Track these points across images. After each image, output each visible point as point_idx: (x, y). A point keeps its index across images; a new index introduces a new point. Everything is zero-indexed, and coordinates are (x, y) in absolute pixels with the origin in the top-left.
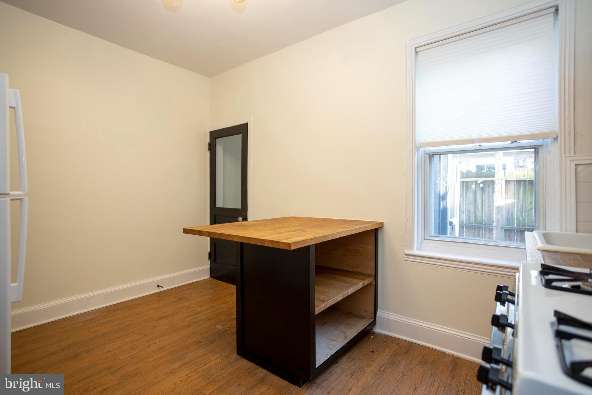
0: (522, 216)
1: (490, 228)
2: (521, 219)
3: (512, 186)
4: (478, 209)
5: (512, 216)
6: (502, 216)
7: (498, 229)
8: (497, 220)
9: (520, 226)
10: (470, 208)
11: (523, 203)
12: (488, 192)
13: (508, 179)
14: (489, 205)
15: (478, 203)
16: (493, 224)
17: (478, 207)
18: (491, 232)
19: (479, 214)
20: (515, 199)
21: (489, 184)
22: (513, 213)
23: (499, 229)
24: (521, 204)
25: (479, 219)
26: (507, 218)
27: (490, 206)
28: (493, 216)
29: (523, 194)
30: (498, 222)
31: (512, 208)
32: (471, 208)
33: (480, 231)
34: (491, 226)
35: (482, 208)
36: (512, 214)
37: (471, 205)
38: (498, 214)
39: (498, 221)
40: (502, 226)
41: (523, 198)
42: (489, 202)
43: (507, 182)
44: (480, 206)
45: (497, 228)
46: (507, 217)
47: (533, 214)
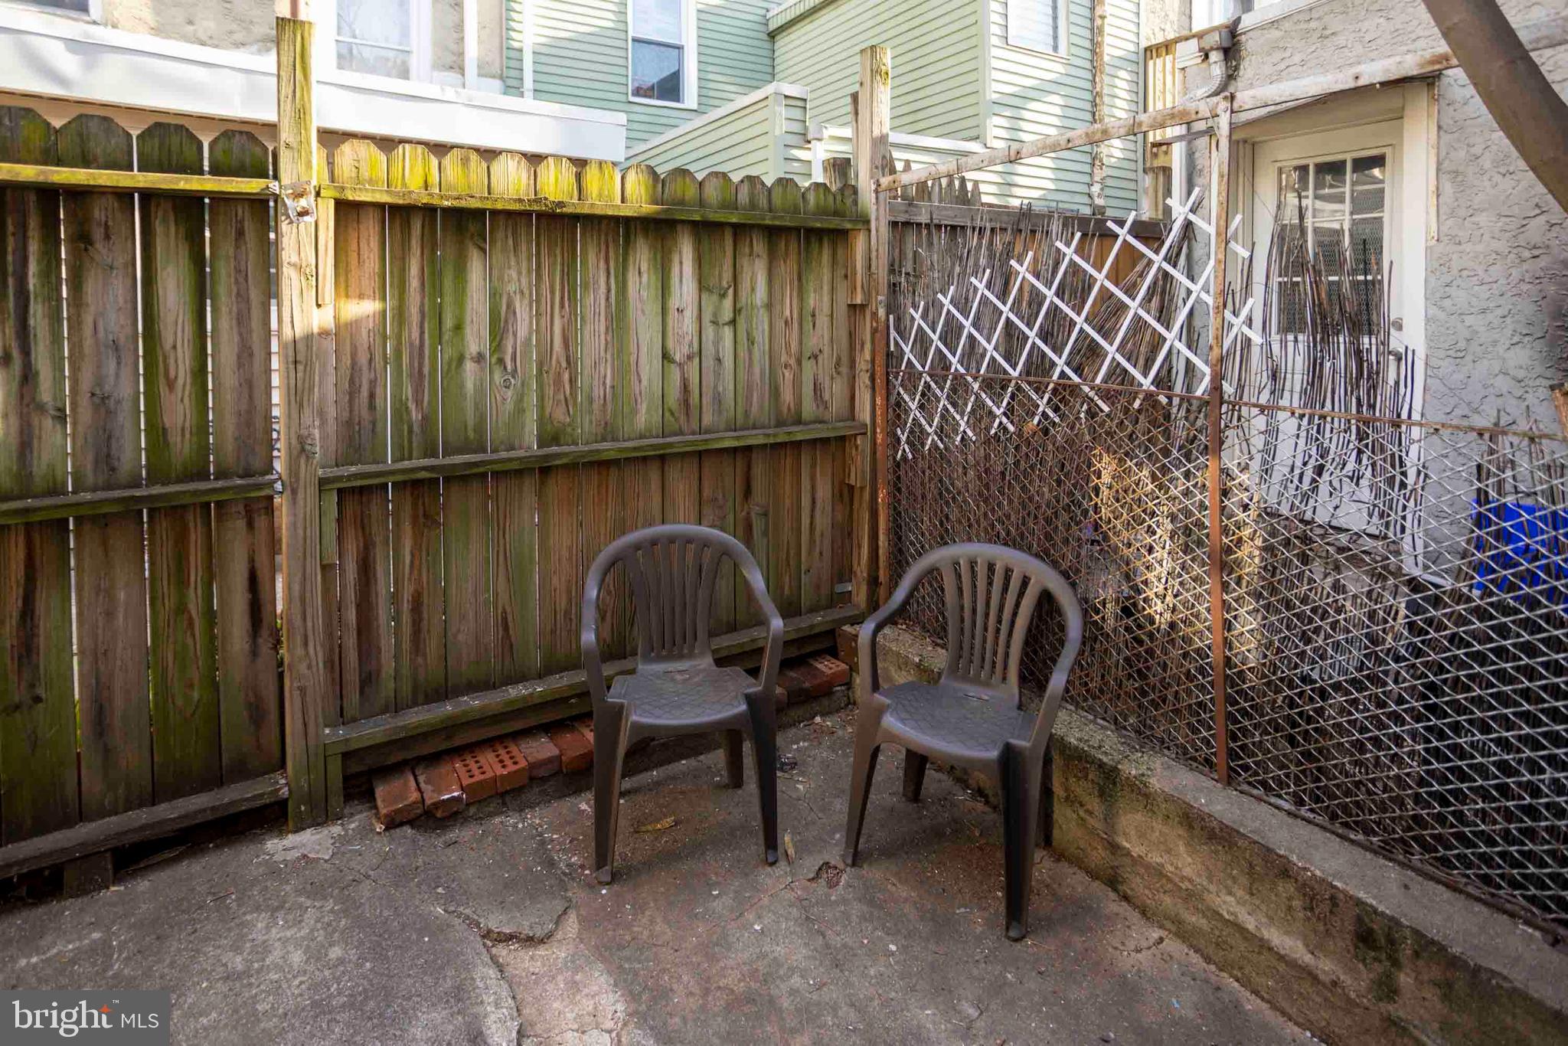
0: (418, 402)
1: (253, 494)
2: (415, 416)
3: (369, 236)
4: (171, 385)
5: (372, 407)
6: (322, 414)
7: (300, 496)
8: (294, 441)
9: (410, 458)
10: (111, 380)
11: (422, 333)
12: (238, 271)
13: (350, 196)
14: (245, 354)
15: (168, 345)
16: (270, 469)
17: (172, 374)
18: (261, 522)
19: (178, 412)
20: (384, 299)
21: (242, 222)
22: (379, 391)
23: (308, 495)
24: (416, 334)
25: (181, 447)
26: (349, 423)
27: (251, 355)
28: (268, 418)
29: (423, 284)
30: (303, 450)
31: (370, 361)
32: (117, 375)
33: (191, 525)
34: (259, 487)
35: (200, 372)
36: (372, 396)
37: (119, 358)
38: (301, 406)
39: (301, 449)
40: (320, 472)
41: (422, 305)
42: (241, 334)
43: (347, 210)
44: (182, 363)
45: (294, 492)
46: (346, 415)
47: (470, 385)
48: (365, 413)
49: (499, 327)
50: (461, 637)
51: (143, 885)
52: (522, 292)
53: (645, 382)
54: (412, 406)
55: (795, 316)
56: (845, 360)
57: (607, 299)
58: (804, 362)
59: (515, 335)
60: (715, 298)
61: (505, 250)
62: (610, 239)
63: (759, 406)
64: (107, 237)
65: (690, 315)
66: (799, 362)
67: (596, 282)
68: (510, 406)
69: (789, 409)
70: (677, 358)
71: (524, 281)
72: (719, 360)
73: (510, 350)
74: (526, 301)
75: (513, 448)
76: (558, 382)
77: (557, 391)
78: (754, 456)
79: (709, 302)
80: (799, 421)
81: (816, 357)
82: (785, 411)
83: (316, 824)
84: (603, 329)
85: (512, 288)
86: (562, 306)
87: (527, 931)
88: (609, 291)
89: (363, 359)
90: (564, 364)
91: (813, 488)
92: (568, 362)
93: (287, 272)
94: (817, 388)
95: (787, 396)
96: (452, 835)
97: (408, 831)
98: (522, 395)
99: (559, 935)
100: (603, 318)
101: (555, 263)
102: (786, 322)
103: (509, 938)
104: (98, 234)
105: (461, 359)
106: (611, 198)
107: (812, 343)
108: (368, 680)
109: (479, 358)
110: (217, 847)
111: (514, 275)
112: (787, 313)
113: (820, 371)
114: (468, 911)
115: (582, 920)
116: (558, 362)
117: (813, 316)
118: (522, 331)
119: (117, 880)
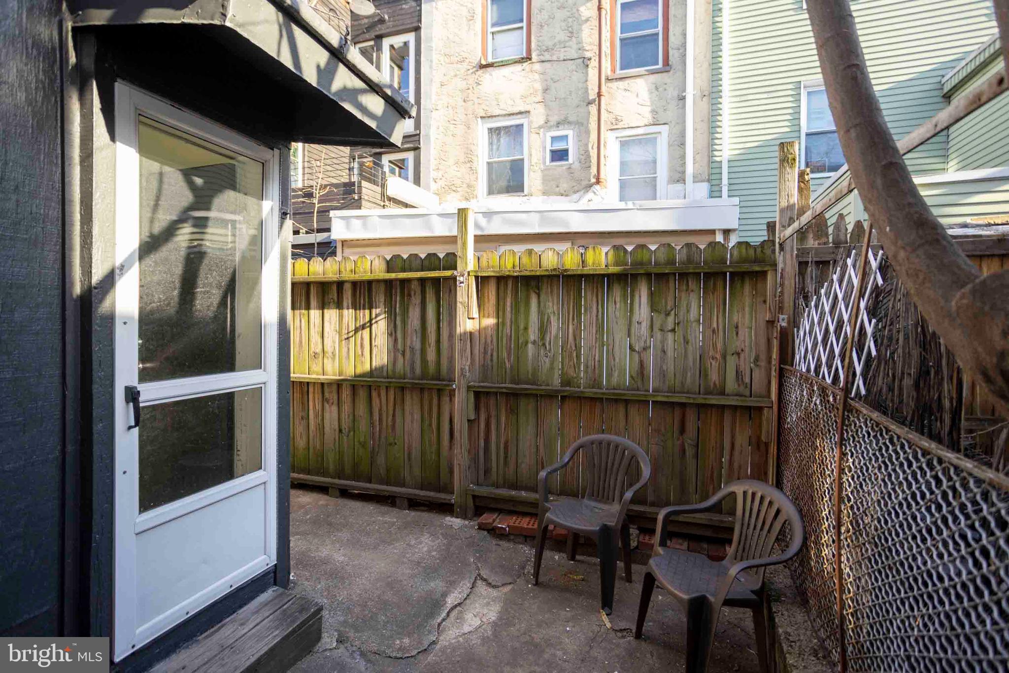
0: (509, 360)
1: (450, 388)
2: (508, 366)
3: (492, 289)
5: (492, 360)
7: (462, 391)
8: (459, 370)
9: (505, 383)
10: (415, 343)
11: (511, 331)
12: (449, 305)
13: (481, 274)
14: (450, 336)
15: (429, 331)
16: (453, 381)
19: (431, 355)
20: (498, 318)
21: (451, 286)
22: (494, 354)
23: (465, 391)
25: (433, 367)
27: (452, 337)
28: (454, 360)
29: (512, 310)
30: (463, 374)
31: (492, 341)
32: (416, 341)
34: (448, 385)
35: (438, 341)
36: (492, 355)
37: (417, 336)
38: (462, 357)
40: (469, 384)
41: (511, 319)
42: (449, 329)
43: (481, 281)
44: (433, 338)
45: (459, 389)
46: (482, 364)
47: (530, 354)
48: (489, 362)
49: (543, 329)
50: (523, 466)
51: (413, 513)
52: (554, 312)
53: (617, 360)
54: (506, 361)
55: (721, 327)
56: (763, 357)
57: (597, 316)
58: (728, 357)
59: (551, 333)
60: (662, 316)
61: (546, 293)
62: (599, 286)
63: (691, 380)
64: (415, 294)
65: (645, 325)
66: (724, 357)
67: (591, 308)
68: (548, 365)
69: (715, 384)
70: (637, 349)
71: (555, 308)
72: (664, 352)
73: (548, 339)
74: (556, 317)
75: (548, 385)
76: (570, 356)
77: (570, 360)
78: (688, 410)
79: (658, 320)
80: (722, 393)
81: (738, 354)
82: (712, 385)
83: (461, 518)
84: (594, 331)
85: (550, 311)
86: (573, 319)
87: (490, 581)
88: (598, 311)
89: (489, 341)
90: (574, 348)
91: (733, 437)
92: (576, 347)
93: (458, 304)
94: (738, 374)
95: (714, 377)
96: (501, 543)
97: (486, 533)
98: (553, 362)
99: (500, 589)
100: (594, 325)
101: (570, 298)
102: (714, 331)
103: (485, 580)
104: (412, 293)
105: (527, 343)
106: (600, 265)
107: (736, 344)
108: (487, 471)
109: (534, 343)
110: (436, 512)
111: (551, 304)
112: (715, 325)
113: (742, 363)
114: (479, 565)
115: (512, 590)
116: (571, 347)
117: (737, 327)
118: (554, 332)
119: (409, 510)
